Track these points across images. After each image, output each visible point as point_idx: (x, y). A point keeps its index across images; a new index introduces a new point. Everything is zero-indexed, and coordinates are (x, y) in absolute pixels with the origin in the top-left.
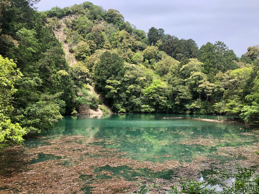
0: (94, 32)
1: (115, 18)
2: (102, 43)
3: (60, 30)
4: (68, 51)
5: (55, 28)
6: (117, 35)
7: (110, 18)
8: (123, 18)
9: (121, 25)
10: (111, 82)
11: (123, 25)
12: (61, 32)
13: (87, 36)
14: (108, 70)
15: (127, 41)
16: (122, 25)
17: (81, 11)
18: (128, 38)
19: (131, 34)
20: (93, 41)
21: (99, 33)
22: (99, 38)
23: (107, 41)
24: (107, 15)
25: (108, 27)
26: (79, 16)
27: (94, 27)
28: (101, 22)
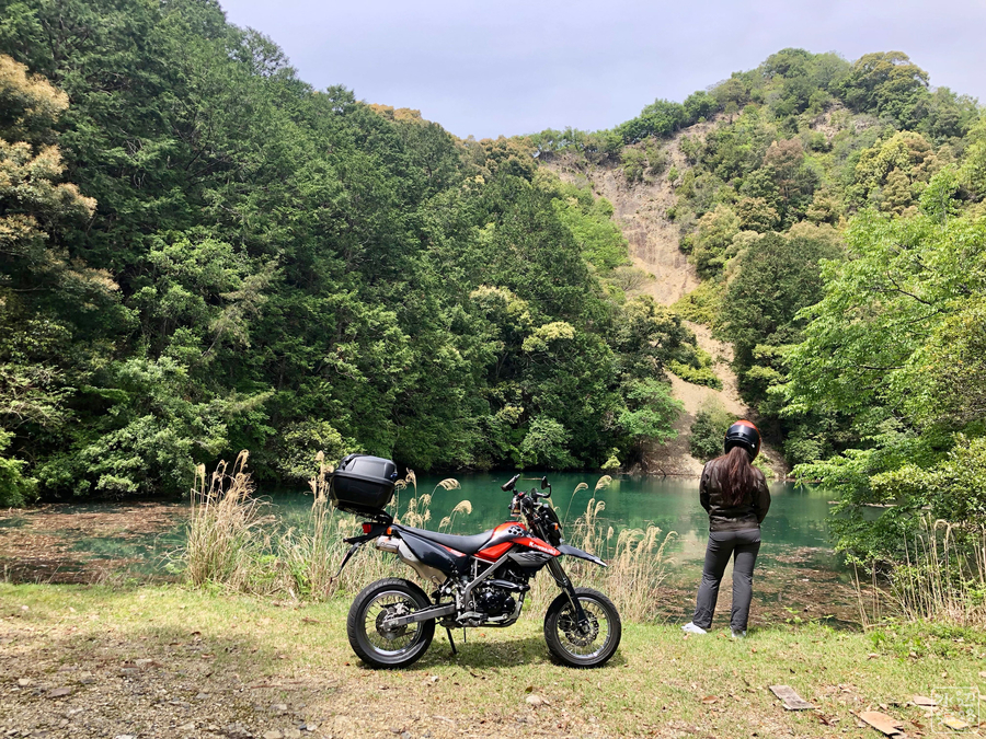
0: (770, 164)
1: (884, 89)
2: (804, 200)
3: (663, 177)
4: (677, 247)
5: (644, 176)
6: (873, 155)
7: (861, 91)
8: (925, 77)
9: (908, 109)
10: (769, 353)
11: (919, 108)
12: (663, 184)
13: (747, 184)
14: (762, 307)
15: (913, 174)
16: (914, 107)
17: (754, 92)
18: (918, 160)
19: (942, 142)
20: (763, 199)
21: (790, 163)
22: (792, 182)
23: (825, 191)
24: (853, 83)
25: (849, 130)
26: (741, 112)
27: (774, 143)
28: (827, 116)
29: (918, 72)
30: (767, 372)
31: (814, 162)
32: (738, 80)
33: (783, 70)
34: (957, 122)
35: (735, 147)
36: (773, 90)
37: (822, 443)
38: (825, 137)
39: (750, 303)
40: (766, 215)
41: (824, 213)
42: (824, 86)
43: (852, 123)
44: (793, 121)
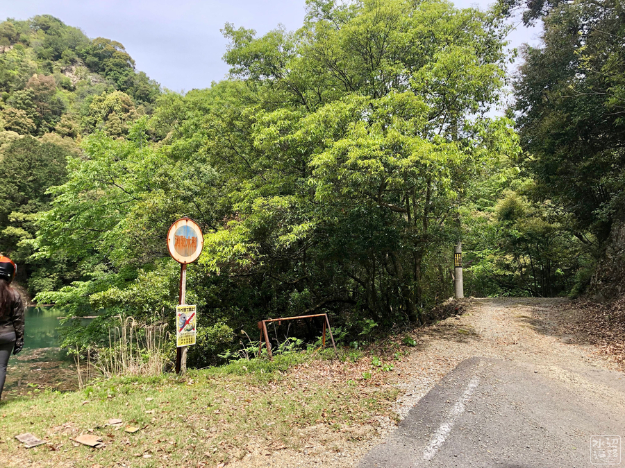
0: (31, 89)
1: (109, 62)
2: (54, 119)
6: (100, 101)
7: (96, 59)
8: (133, 63)
9: (123, 79)
10: (21, 219)
11: (129, 80)
13: (11, 99)
14: (18, 186)
15: (123, 118)
16: (126, 78)
17: (23, 36)
18: (126, 111)
19: (140, 104)
20: (24, 112)
21: (46, 92)
22: (46, 105)
23: (69, 116)
24: (91, 52)
25: (87, 81)
26: (12, 47)
27: (35, 75)
28: (73, 68)
29: (130, 59)
30: (19, 231)
31: (62, 95)
32: (11, 24)
33: (46, 28)
34: (148, 94)
35: (5, 70)
36: (37, 38)
37: (55, 280)
38: (71, 81)
39: (9, 182)
40: (25, 123)
41: (68, 130)
42: (73, 48)
43: (89, 77)
44: (49, 64)
